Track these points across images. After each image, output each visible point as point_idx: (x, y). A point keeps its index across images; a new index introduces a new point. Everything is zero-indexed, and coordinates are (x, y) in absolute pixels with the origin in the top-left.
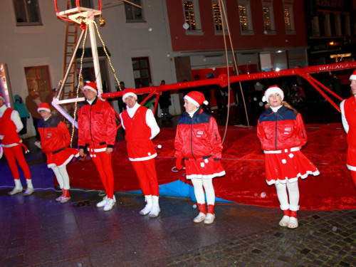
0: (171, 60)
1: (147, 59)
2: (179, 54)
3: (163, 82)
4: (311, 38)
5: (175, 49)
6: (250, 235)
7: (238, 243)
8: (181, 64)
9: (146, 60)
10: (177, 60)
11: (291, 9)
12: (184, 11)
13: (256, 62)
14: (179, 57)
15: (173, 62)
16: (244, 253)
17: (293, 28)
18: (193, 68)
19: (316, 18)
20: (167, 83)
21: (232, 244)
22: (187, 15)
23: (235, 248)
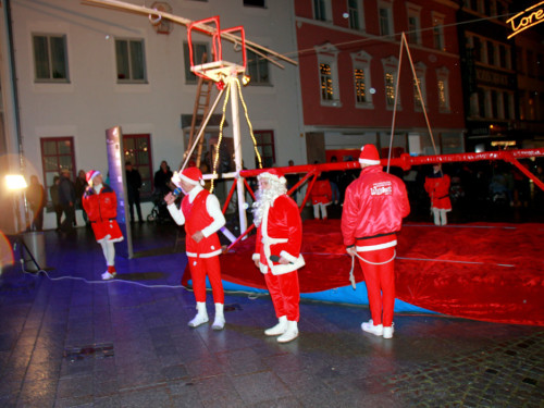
0: (302, 135)
1: (271, 132)
2: (312, 129)
3: (291, 163)
4: (469, 119)
5: (307, 122)
6: (475, 352)
7: (463, 361)
8: (313, 141)
9: (270, 135)
10: (309, 136)
11: (446, 82)
12: (320, 75)
13: (403, 146)
14: (311, 133)
15: (304, 139)
16: (477, 373)
17: (448, 106)
18: (327, 148)
19: (475, 96)
20: (296, 164)
21: (455, 362)
22: (323, 81)
23: (462, 367)
